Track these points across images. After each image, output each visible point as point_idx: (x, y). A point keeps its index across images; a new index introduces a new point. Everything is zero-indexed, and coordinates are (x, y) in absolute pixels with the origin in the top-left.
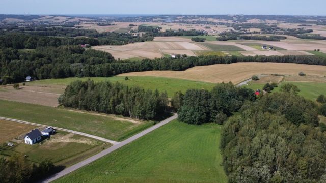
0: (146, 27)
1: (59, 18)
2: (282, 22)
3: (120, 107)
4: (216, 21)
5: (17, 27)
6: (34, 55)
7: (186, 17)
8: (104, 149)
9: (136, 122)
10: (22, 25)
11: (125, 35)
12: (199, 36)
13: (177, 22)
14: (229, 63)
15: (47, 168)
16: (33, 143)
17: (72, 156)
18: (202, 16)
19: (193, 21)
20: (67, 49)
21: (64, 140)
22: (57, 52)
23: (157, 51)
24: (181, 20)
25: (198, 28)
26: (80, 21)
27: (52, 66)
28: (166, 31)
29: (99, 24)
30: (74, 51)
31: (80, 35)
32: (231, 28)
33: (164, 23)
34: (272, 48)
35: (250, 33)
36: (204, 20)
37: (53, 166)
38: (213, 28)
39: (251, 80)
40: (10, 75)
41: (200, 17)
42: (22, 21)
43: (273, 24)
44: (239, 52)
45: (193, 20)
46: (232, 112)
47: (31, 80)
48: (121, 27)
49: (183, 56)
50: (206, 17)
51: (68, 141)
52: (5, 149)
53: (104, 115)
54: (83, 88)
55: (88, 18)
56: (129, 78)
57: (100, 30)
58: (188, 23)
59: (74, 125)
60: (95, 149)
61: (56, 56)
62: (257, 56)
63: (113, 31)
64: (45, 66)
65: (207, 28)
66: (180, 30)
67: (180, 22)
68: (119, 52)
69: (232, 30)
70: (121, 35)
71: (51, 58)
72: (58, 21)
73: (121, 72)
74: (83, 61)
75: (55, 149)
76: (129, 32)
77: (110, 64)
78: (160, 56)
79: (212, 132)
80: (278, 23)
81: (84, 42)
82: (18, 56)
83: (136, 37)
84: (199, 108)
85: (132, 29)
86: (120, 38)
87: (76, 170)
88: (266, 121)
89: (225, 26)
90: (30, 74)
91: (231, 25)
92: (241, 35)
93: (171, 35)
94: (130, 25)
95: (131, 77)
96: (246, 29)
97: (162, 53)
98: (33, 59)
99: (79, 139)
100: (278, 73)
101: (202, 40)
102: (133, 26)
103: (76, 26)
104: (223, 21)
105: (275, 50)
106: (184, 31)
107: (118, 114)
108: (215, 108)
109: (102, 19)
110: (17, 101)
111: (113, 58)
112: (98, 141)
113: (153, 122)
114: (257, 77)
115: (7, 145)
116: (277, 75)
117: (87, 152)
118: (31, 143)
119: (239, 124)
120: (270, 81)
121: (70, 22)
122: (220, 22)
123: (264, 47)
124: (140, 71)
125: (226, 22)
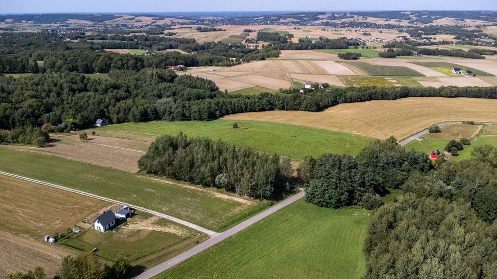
0: (268, 33)
1: (142, 18)
2: (491, 23)
3: (222, 178)
4: (381, 22)
5: (84, 34)
6: (107, 85)
7: (333, 16)
8: (198, 242)
9: (245, 202)
10: (90, 30)
11: (237, 47)
12: (351, 50)
13: (319, 25)
14: (395, 98)
15: (122, 271)
16: (106, 230)
17: (156, 252)
18: (359, 14)
19: (344, 23)
20: (152, 75)
21: (145, 226)
22: (138, 80)
23: (283, 77)
24: (325, 21)
25: (350, 35)
26: (173, 24)
27: (132, 104)
28: (300, 40)
29: (200, 30)
30: (162, 79)
31: (171, 47)
32: (405, 34)
33: (297, 26)
34: (469, 72)
35: (435, 44)
36: (360, 21)
37: (130, 266)
38: (375, 34)
39: (427, 132)
40: (74, 118)
41: (355, 16)
42: (90, 23)
43: (477, 26)
44: (414, 78)
45: (344, 20)
46: (390, 190)
47: (102, 124)
48: (231, 33)
49: (323, 85)
50: (365, 14)
51: (151, 229)
52: (69, 238)
53: (199, 189)
54: (171, 149)
55: (184, 18)
56: (239, 125)
57: (201, 38)
58: (335, 25)
59: (160, 203)
60: (186, 242)
61: (137, 87)
62: (442, 88)
63: (219, 40)
64: (122, 104)
65: (365, 34)
66: (321, 38)
67: (323, 24)
68: (227, 77)
69: (406, 39)
70: (231, 47)
71: (131, 89)
72: (140, 24)
73: (228, 113)
74: (174, 94)
75: (133, 240)
76: (244, 42)
77: (213, 101)
78: (287, 85)
79: (355, 222)
80: (484, 26)
81: (177, 61)
82: (86, 85)
83: (253, 50)
84: (336, 184)
85: (248, 37)
86: (230, 52)
87: (160, 274)
88: (438, 213)
89: (395, 31)
90: (102, 115)
91: (405, 29)
92: (420, 47)
93: (306, 48)
94: (245, 31)
95: (241, 122)
96: (429, 36)
97: (291, 81)
98: (105, 91)
99: (166, 225)
100: (475, 120)
101: (355, 57)
102: (250, 31)
103: (166, 31)
104: (393, 22)
105: (474, 76)
106: (328, 40)
107: (219, 187)
108: (363, 184)
109: (204, 20)
110: (85, 161)
111: (217, 89)
112: (190, 229)
113: (269, 202)
114: (437, 128)
115: (72, 231)
116: (472, 123)
117: (174, 247)
118: (102, 230)
119: (394, 216)
120: (458, 135)
121: (158, 26)
122: (387, 23)
123: (456, 70)
124: (255, 111)
125: (397, 23)
